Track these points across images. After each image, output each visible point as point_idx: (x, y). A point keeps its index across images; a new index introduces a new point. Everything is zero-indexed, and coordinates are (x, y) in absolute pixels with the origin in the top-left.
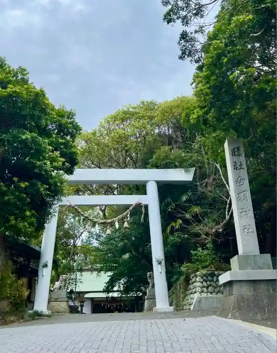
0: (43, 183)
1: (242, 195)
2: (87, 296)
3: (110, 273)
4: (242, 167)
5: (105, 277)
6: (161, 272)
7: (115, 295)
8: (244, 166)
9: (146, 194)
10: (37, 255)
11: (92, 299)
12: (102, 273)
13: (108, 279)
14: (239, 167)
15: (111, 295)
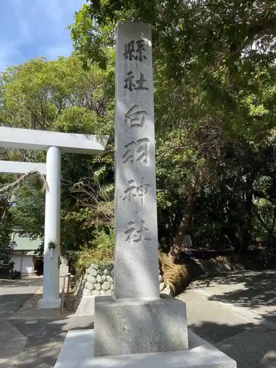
4: (144, 85)
6: (51, 258)
8: (149, 83)
14: (137, 85)
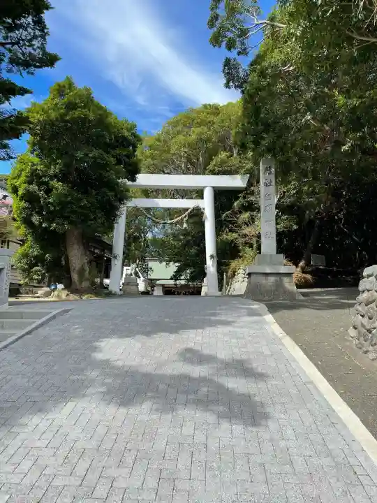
0: (111, 191)
1: (268, 208)
2: (158, 282)
3: (177, 264)
4: (271, 184)
5: (173, 267)
7: (183, 282)
8: (273, 183)
9: (203, 198)
10: (110, 248)
11: (163, 285)
12: (171, 263)
13: (175, 269)
14: (269, 184)
15: (178, 282)
